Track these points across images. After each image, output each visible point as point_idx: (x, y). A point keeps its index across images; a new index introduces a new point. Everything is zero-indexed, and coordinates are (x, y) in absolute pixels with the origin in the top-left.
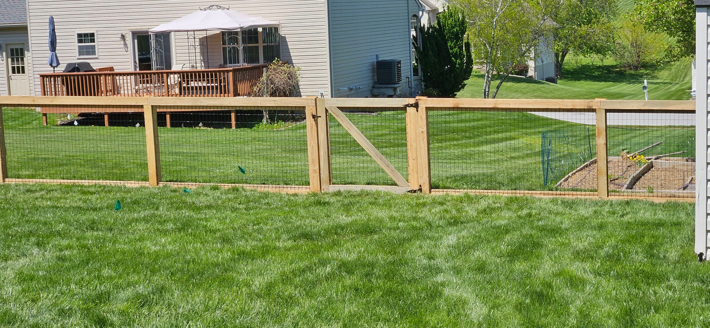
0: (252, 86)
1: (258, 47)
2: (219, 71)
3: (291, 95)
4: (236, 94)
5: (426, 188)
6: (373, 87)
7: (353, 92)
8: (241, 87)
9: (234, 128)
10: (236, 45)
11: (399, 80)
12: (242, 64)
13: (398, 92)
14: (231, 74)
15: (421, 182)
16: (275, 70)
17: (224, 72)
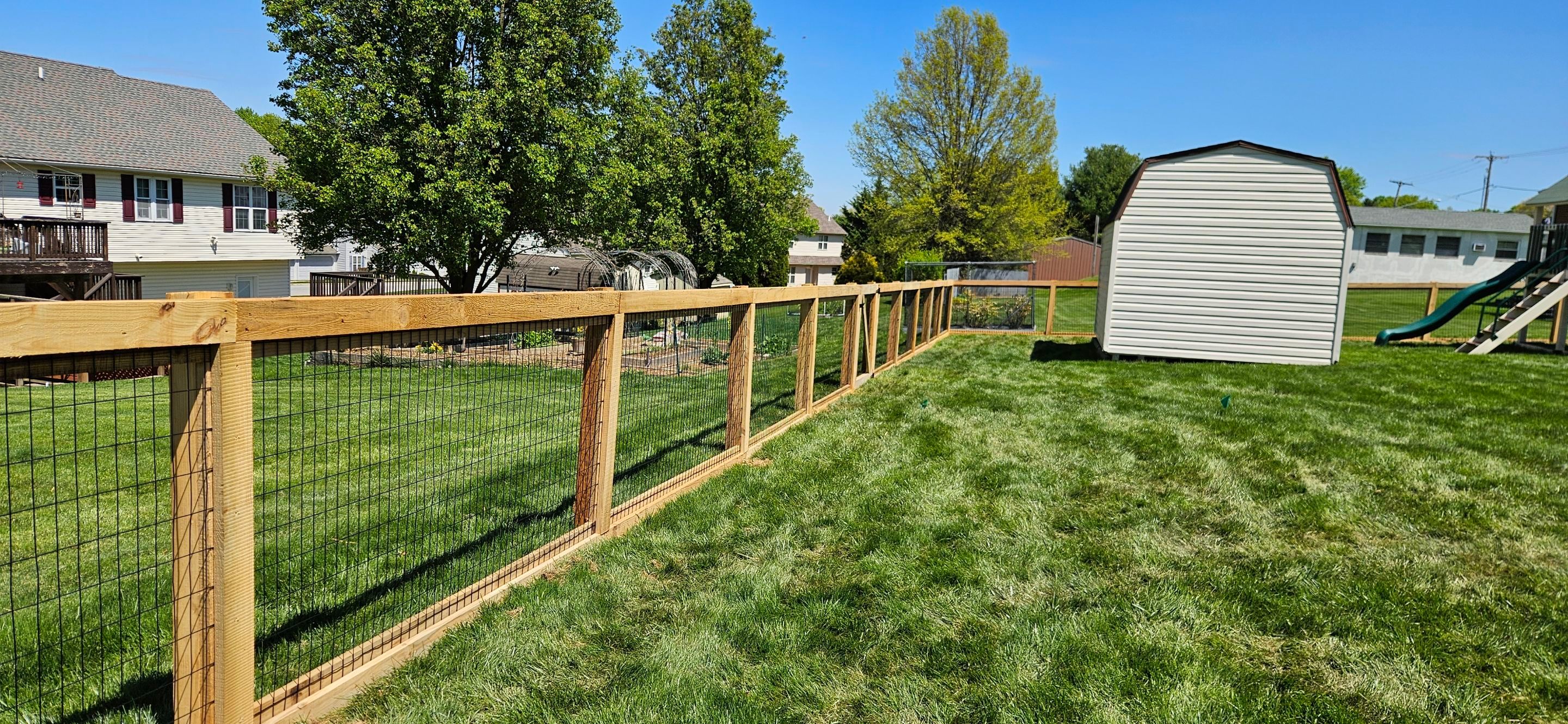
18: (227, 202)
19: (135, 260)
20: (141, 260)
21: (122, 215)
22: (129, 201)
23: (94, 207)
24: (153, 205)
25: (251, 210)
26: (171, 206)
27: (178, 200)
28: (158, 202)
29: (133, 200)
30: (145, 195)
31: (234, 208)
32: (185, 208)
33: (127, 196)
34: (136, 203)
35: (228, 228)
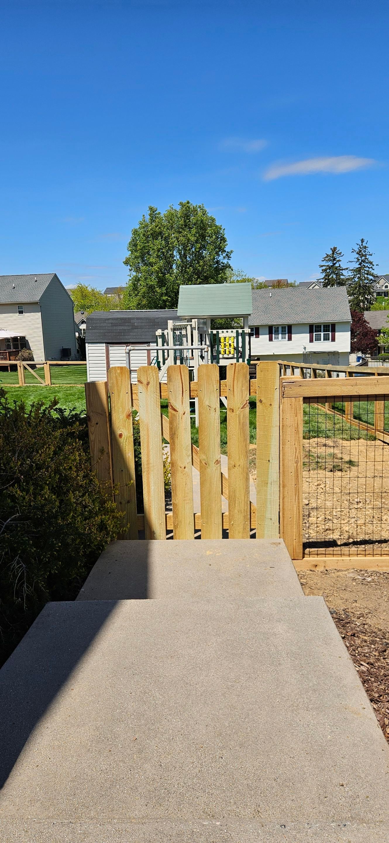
0: (16, 358)
1: (18, 344)
2: (4, 352)
3: (30, 360)
4: (10, 360)
5: (50, 384)
6: (61, 358)
7: (53, 359)
8: (11, 358)
9: (9, 372)
10: (9, 343)
11: (70, 354)
12: (13, 350)
13: (70, 359)
14: (7, 353)
15: (48, 383)
16: (24, 351)
17: (5, 352)
18: (311, 332)
19: (273, 354)
20: (275, 354)
21: (268, 339)
22: (271, 335)
23: (259, 337)
24: (280, 335)
25: (322, 334)
26: (287, 335)
27: (290, 332)
28: (282, 334)
29: (272, 334)
30: (277, 332)
31: (314, 334)
32: (293, 335)
33: (270, 333)
34: (273, 335)
35: (311, 341)
